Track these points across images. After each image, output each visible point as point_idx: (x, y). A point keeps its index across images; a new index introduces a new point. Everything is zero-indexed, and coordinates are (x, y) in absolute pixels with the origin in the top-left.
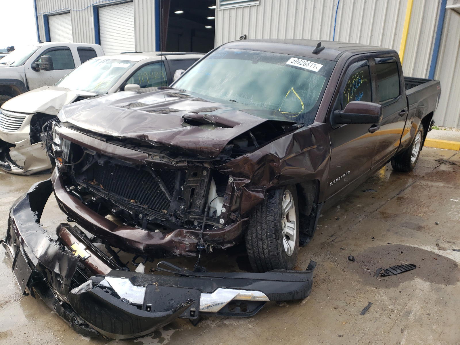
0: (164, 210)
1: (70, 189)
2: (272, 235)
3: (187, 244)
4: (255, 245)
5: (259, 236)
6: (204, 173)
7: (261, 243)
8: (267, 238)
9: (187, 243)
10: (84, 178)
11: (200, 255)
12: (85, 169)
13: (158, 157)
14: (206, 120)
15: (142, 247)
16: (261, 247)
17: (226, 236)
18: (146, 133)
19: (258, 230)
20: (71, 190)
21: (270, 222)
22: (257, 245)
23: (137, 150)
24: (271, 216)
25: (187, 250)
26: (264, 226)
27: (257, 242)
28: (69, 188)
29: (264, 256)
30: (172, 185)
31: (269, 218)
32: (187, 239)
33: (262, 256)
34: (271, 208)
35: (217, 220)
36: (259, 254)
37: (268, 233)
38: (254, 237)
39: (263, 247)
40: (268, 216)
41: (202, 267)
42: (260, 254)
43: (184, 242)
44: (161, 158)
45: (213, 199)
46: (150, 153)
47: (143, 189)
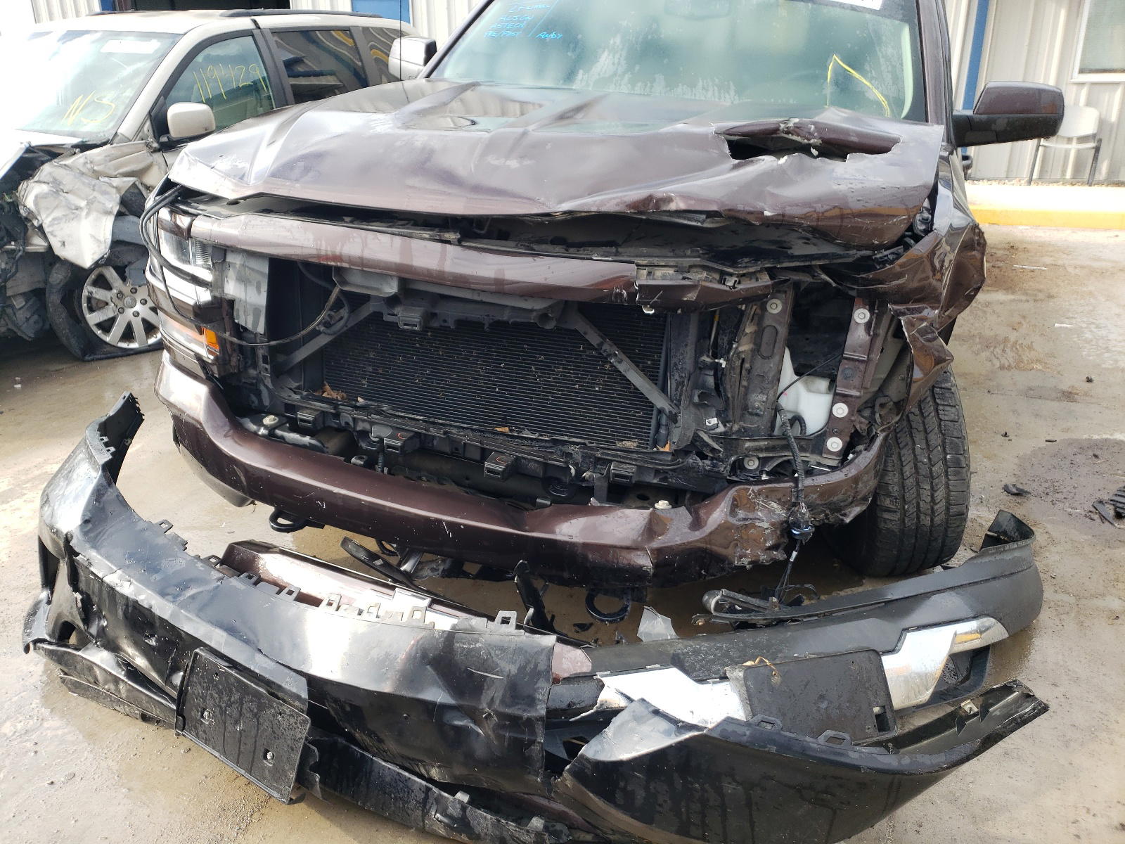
0: (624, 442)
1: (266, 427)
2: (958, 458)
3: (767, 529)
4: (910, 495)
5: (924, 470)
6: (774, 306)
7: (928, 487)
8: (946, 472)
9: (766, 525)
10: (297, 384)
11: (794, 554)
12: (302, 354)
13: (671, 271)
14: (790, 136)
15: (644, 561)
16: (929, 499)
17: (860, 485)
18: (660, 191)
19: (918, 451)
20: (271, 430)
21: (950, 424)
22: (915, 495)
23: (589, 257)
24: (948, 408)
25: (769, 544)
26: (935, 439)
27: (918, 484)
28: (260, 424)
29: (932, 520)
30: (649, 362)
31: (946, 413)
32: (759, 514)
33: (926, 521)
34: (943, 386)
35: (817, 443)
36: (918, 518)
37: (948, 457)
38: (907, 474)
39: (932, 496)
40: (941, 408)
41: (806, 586)
42: (922, 517)
43: (757, 524)
44: (682, 272)
45: (786, 386)
46: (640, 262)
47: (540, 388)
